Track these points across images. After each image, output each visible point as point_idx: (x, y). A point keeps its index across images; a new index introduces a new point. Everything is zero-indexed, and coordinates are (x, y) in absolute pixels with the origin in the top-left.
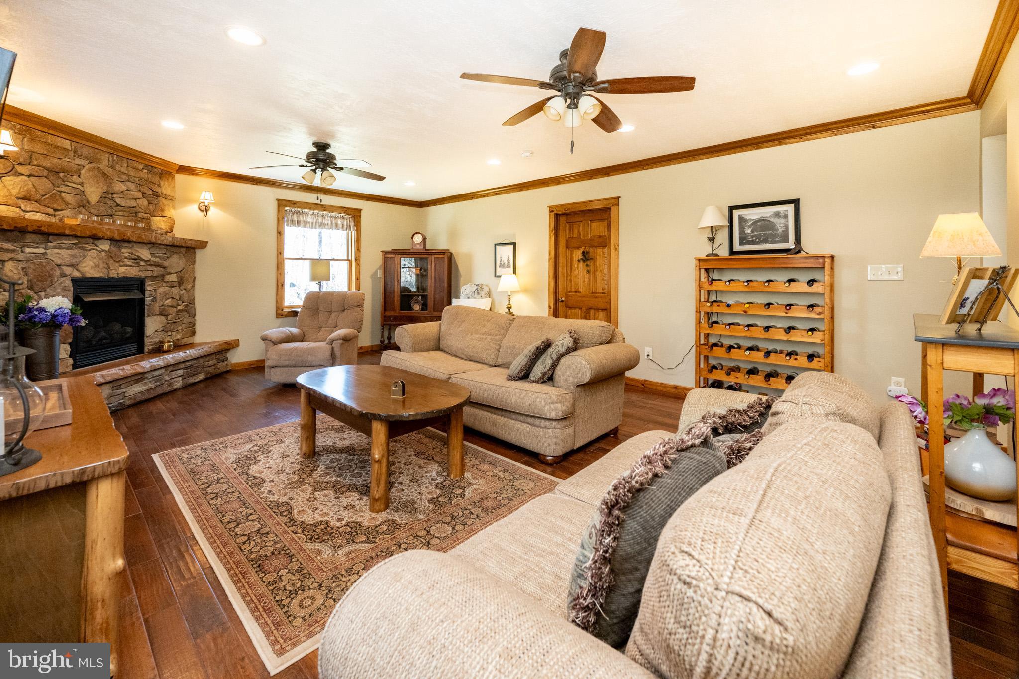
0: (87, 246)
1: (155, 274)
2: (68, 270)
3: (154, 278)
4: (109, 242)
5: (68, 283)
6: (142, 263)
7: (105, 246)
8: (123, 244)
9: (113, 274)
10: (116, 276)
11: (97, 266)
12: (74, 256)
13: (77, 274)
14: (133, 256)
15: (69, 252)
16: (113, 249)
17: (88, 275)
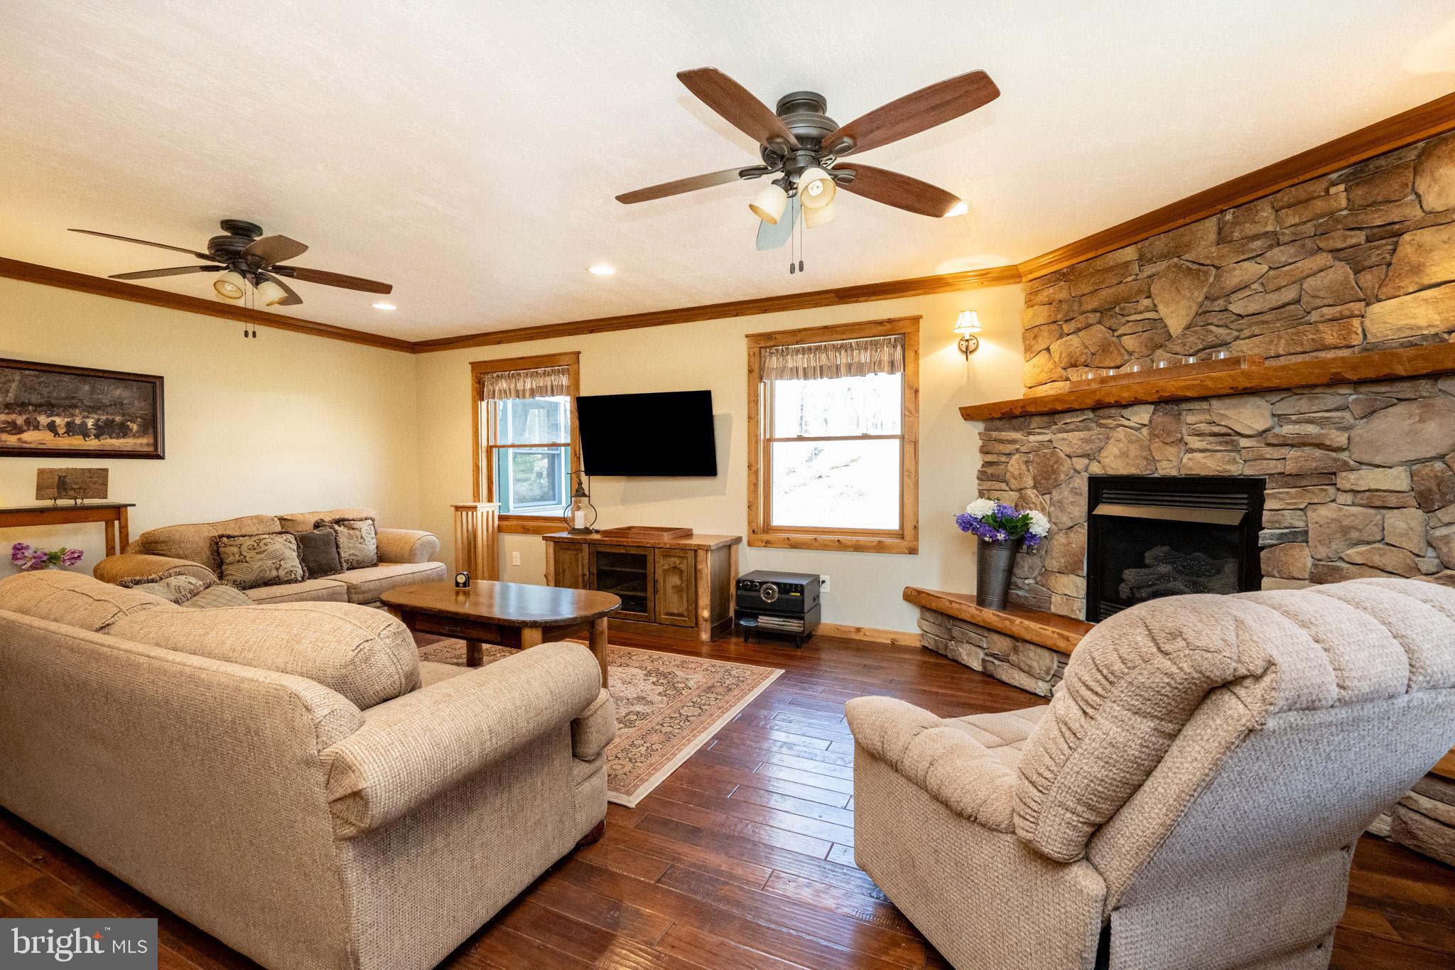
0: (1110, 421)
1: (1290, 467)
2: (1080, 463)
3: (1293, 479)
4: (1151, 408)
5: (1082, 484)
6: (1244, 442)
7: (1142, 415)
8: (1185, 406)
9: (1167, 468)
10: (1174, 473)
11: (1125, 454)
12: (1087, 441)
13: (1096, 469)
14: (1216, 429)
15: (1081, 435)
16: (1159, 418)
17: (1111, 472)
